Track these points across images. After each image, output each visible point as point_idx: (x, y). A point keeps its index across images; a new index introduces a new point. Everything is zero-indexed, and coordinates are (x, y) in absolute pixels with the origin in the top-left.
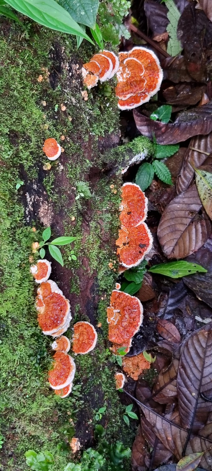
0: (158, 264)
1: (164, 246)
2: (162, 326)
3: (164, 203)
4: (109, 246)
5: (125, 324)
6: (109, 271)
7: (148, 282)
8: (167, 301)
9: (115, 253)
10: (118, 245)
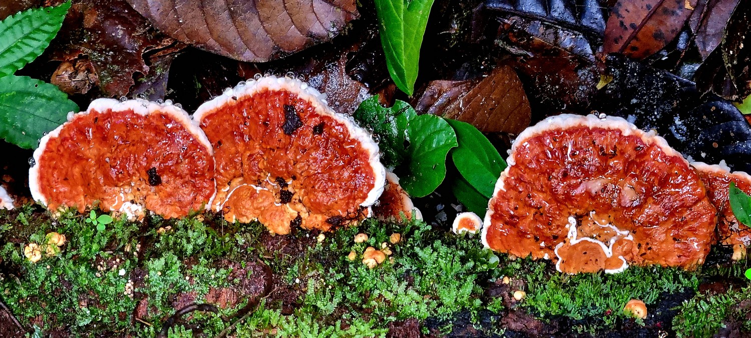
0: (384, 57)
1: (310, 35)
2: (634, 37)
3: (144, 37)
4: (291, 264)
5: (629, 194)
6: (397, 265)
7: (455, 98)
8: (529, 18)
9: (321, 237)
10: (287, 224)
